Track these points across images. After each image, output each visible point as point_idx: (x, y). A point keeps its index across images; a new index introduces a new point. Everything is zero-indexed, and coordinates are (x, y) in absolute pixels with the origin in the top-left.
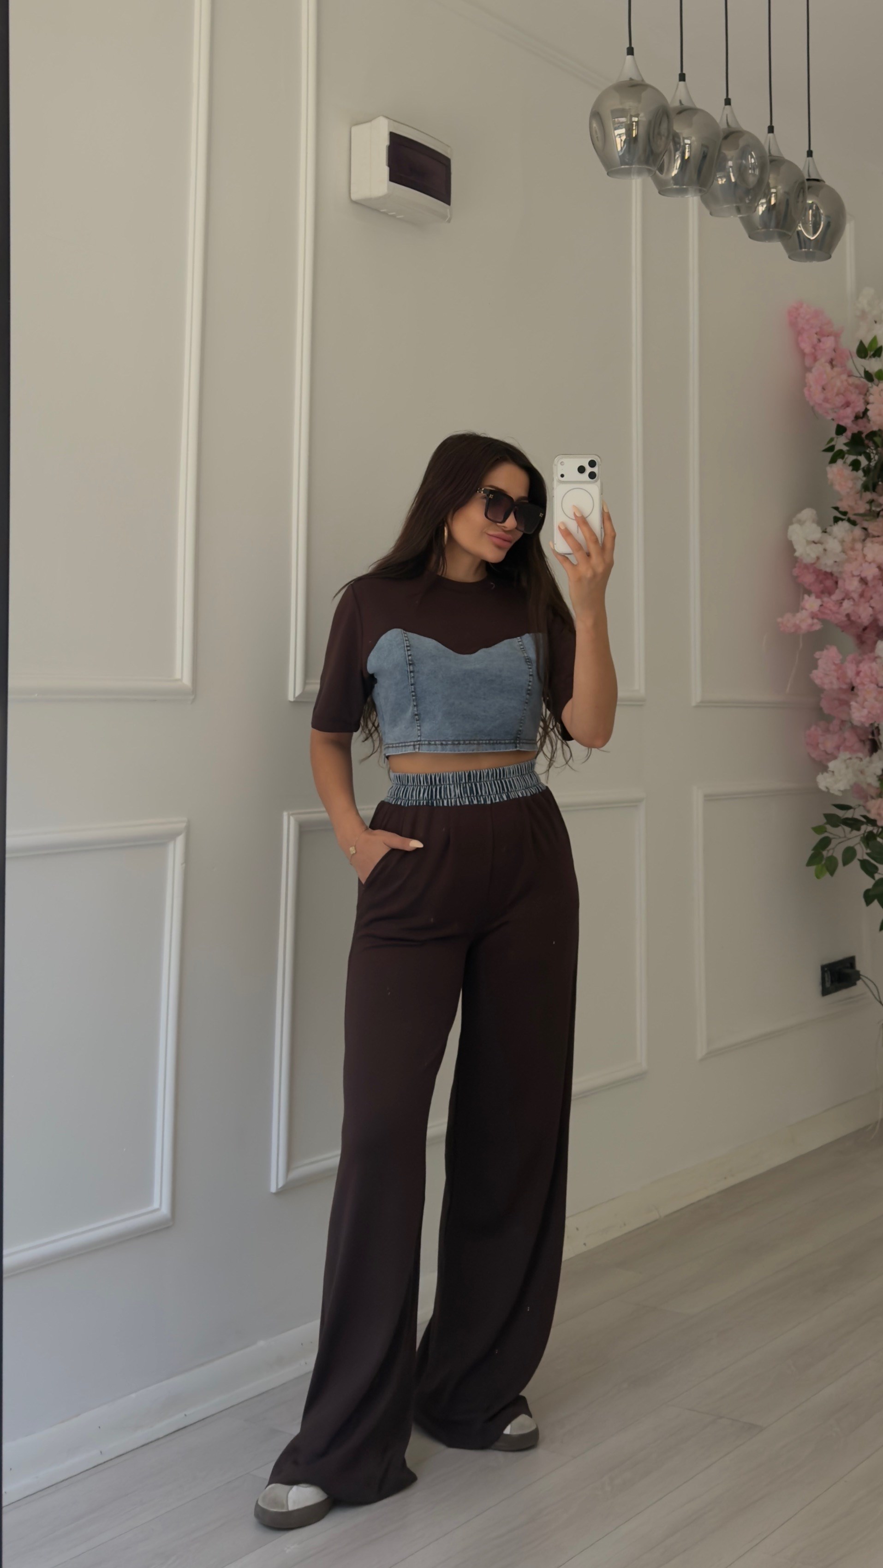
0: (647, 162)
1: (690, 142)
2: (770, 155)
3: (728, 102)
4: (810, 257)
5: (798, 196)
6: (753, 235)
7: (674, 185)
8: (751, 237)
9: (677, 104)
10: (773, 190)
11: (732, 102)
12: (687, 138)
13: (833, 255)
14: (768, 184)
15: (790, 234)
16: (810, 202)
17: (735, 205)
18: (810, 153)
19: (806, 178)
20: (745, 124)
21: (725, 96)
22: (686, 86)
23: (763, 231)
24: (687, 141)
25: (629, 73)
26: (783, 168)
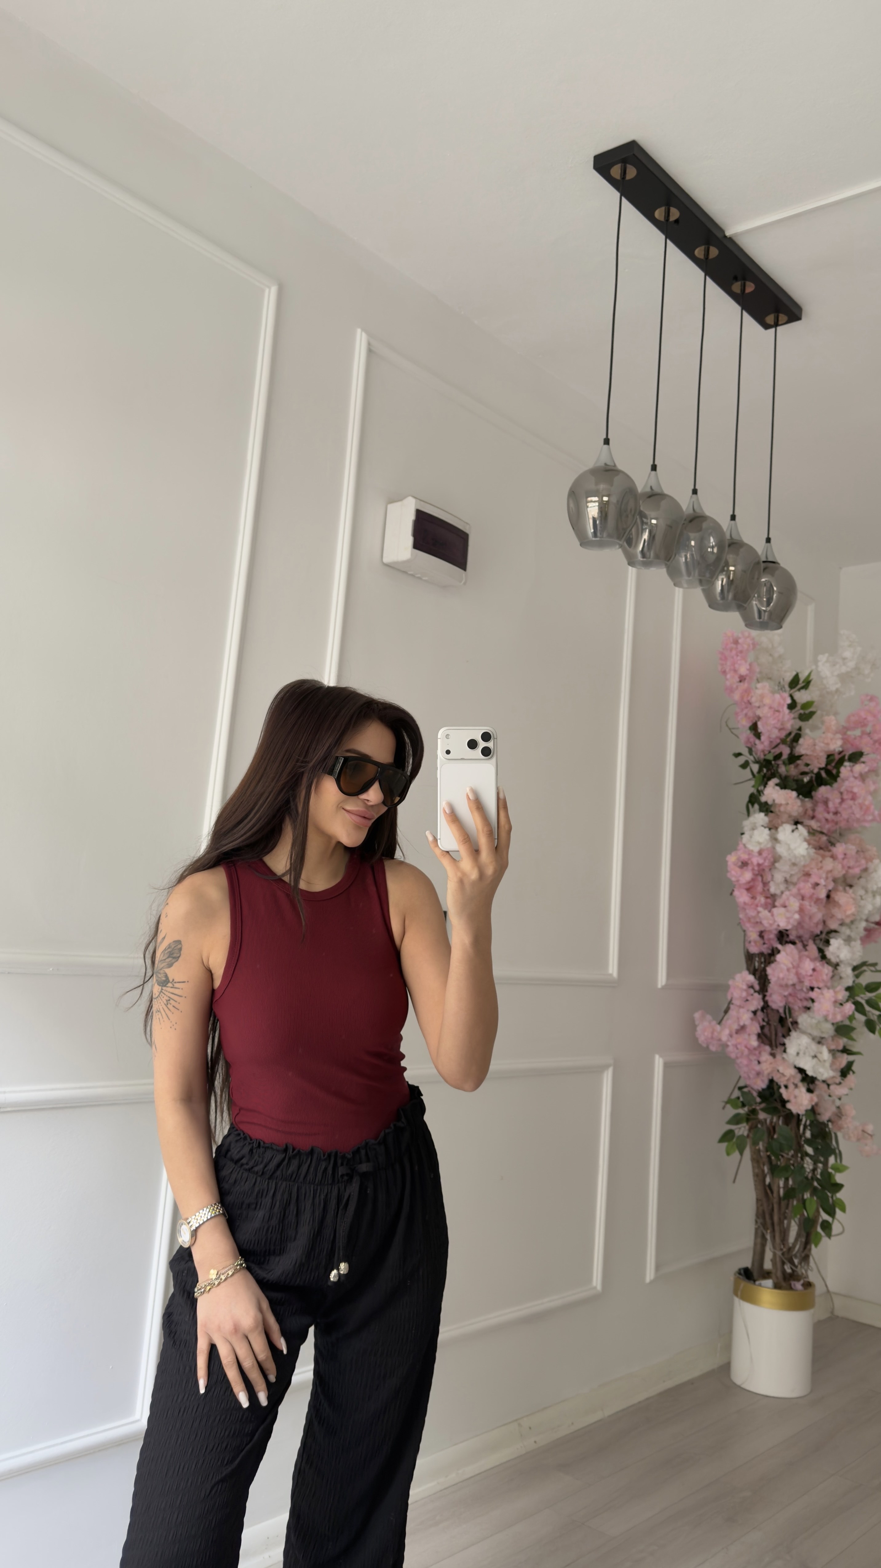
0: (617, 536)
1: (657, 523)
2: (730, 538)
4: (765, 626)
5: (754, 572)
6: (713, 605)
7: (641, 558)
8: (711, 606)
9: (648, 489)
10: (732, 568)
11: (699, 492)
13: (784, 626)
14: (727, 563)
15: (745, 605)
16: (764, 580)
17: (696, 579)
18: (768, 540)
19: (765, 560)
20: (708, 511)
21: (692, 487)
22: (657, 475)
23: (721, 602)
24: (654, 521)
25: (604, 459)
26: (742, 550)
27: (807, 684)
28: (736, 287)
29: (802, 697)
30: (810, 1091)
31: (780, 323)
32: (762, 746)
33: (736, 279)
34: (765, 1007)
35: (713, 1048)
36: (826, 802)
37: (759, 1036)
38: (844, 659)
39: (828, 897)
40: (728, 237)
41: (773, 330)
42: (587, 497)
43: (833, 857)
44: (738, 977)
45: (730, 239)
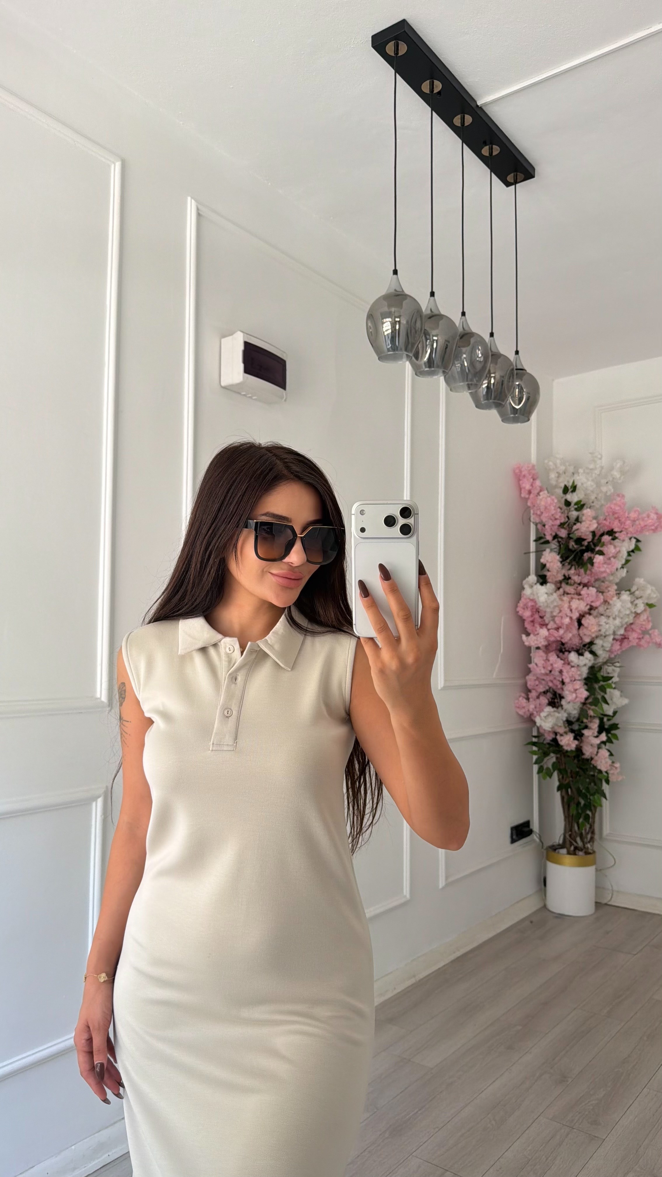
0: (406, 350)
1: (437, 339)
2: (492, 351)
3: (463, 314)
4: (515, 420)
5: (510, 378)
6: (479, 405)
7: (426, 367)
8: (477, 406)
9: (429, 312)
10: (493, 374)
11: (467, 314)
12: (435, 336)
13: (530, 419)
14: (489, 371)
15: (503, 404)
16: (517, 383)
17: (467, 383)
18: (517, 352)
19: (515, 368)
20: (474, 328)
21: (461, 311)
22: (435, 300)
23: (486, 401)
24: (435, 338)
25: (394, 286)
26: (499, 360)
28: (485, 151)
31: (518, 180)
33: (485, 144)
40: (480, 106)
41: (513, 187)
42: (383, 319)
45: (481, 107)
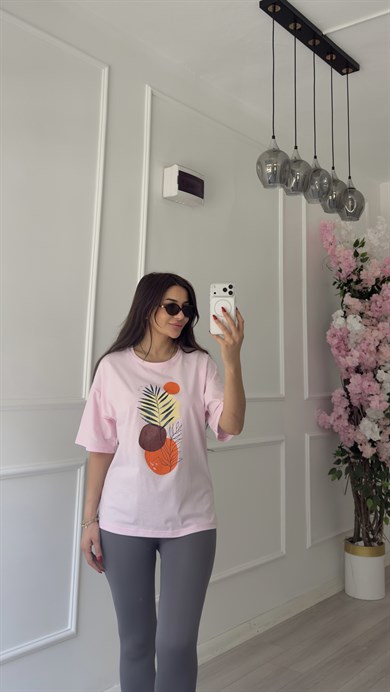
2: (332, 180)
3: (314, 158)
4: (350, 220)
5: (345, 195)
8: (325, 211)
9: (294, 158)
10: (334, 193)
11: (317, 157)
12: (298, 172)
13: (360, 219)
14: (332, 190)
15: (341, 210)
16: (350, 197)
17: (318, 199)
18: (349, 178)
20: (322, 166)
21: (314, 155)
22: (297, 151)
23: (330, 209)
25: (273, 146)
26: (338, 184)
27: (363, 244)
28: (328, 58)
29: (360, 251)
30: (373, 446)
31: (349, 72)
32: (343, 275)
33: (328, 53)
34: (351, 406)
35: (326, 427)
36: (376, 302)
37: (349, 420)
38: (379, 231)
39: (378, 350)
41: (346, 76)
42: (266, 164)
43: (378, 330)
44: (337, 391)
45: (325, 36)
